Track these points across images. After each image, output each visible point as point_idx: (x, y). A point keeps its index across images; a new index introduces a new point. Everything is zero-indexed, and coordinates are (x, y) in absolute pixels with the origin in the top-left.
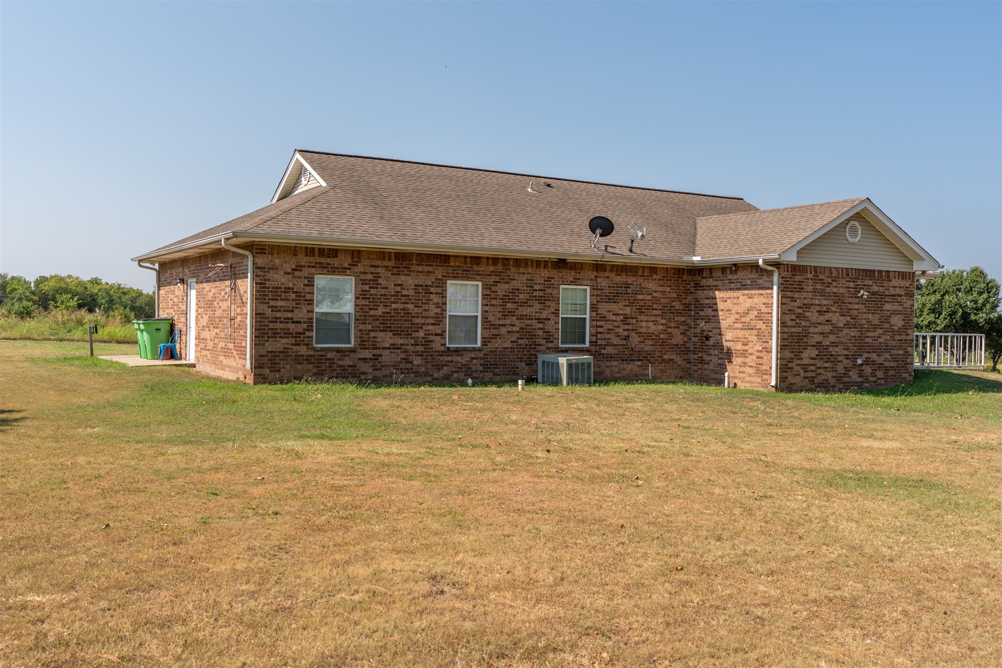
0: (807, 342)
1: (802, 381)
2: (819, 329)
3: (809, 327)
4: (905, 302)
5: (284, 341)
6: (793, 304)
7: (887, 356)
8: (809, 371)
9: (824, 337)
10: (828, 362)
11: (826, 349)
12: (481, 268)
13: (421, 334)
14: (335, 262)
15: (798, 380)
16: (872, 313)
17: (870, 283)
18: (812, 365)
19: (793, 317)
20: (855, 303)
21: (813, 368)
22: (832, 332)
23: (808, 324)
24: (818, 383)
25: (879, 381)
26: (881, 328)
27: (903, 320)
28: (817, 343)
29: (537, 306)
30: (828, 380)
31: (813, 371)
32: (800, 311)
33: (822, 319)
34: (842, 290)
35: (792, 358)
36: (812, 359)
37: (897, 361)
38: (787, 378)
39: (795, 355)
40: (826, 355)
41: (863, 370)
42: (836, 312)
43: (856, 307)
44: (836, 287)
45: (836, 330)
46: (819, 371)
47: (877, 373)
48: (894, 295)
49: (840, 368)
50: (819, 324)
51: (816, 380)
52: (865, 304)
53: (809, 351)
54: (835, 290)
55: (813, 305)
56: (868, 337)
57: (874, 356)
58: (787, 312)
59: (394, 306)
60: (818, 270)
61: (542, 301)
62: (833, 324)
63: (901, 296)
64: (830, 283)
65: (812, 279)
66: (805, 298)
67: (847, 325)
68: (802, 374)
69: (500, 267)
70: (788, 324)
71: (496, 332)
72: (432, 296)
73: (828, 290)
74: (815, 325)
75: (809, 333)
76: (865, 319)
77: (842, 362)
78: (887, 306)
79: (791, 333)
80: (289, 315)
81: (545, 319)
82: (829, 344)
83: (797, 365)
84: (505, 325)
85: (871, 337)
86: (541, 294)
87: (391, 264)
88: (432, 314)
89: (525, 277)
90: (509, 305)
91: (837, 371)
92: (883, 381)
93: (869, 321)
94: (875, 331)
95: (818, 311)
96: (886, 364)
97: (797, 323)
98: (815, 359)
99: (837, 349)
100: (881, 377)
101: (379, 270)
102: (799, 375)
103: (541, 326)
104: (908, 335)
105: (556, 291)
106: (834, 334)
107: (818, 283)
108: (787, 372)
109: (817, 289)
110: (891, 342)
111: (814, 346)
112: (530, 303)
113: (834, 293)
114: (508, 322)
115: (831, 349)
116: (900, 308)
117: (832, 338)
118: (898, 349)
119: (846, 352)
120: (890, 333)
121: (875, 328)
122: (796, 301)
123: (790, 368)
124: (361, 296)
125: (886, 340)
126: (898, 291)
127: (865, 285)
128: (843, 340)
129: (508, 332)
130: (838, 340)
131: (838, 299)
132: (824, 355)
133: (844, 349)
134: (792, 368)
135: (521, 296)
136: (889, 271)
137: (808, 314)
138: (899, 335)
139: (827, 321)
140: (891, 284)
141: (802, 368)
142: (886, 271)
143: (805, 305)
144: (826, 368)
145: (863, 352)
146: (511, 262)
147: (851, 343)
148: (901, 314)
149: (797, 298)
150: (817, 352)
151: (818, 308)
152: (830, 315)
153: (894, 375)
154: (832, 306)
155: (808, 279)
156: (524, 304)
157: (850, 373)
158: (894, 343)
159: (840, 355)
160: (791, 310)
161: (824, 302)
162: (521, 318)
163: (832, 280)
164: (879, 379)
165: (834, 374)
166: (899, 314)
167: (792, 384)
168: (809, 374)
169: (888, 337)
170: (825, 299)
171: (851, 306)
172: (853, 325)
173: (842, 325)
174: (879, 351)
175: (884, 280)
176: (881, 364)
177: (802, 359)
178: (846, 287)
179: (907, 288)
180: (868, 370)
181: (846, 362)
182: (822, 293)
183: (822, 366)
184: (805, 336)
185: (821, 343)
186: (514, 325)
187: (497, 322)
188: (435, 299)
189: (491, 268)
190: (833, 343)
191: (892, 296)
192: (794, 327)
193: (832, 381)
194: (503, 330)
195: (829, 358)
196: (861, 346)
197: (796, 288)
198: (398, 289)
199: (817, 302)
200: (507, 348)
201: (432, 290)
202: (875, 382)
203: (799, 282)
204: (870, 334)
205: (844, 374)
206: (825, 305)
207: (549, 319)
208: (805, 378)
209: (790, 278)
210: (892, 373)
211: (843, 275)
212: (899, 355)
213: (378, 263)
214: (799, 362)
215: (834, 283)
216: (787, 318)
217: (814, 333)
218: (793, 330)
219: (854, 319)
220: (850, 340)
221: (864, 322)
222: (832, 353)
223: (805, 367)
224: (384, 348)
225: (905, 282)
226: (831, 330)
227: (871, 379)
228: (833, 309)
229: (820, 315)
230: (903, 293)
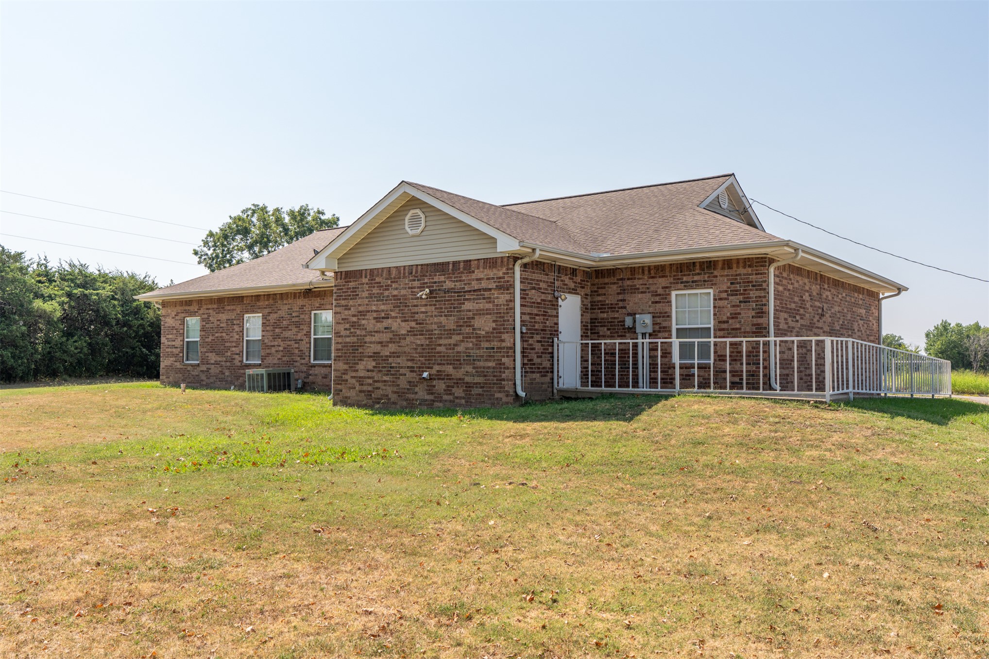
0: (363, 353)
1: (357, 395)
2: (377, 338)
3: (365, 336)
4: (497, 298)
5: (171, 359)
6: (346, 312)
7: (469, 369)
8: (365, 385)
9: (382, 346)
10: (387, 375)
11: (385, 360)
12: (261, 303)
13: (229, 354)
14: (191, 308)
15: (352, 394)
16: (445, 316)
17: (442, 278)
18: (369, 378)
19: (347, 326)
20: (421, 306)
21: (370, 381)
22: (391, 341)
23: (364, 333)
24: (375, 398)
25: (457, 401)
26: (459, 334)
27: (494, 321)
28: (374, 353)
29: (295, 330)
30: (387, 396)
31: (370, 385)
32: (354, 319)
33: (380, 326)
34: (403, 292)
35: (347, 370)
36: (368, 371)
37: (485, 376)
38: (341, 391)
39: (350, 367)
40: (385, 367)
41: (434, 386)
42: (396, 317)
43: (423, 309)
44: (396, 289)
45: (397, 338)
46: (377, 385)
47: (454, 390)
48: (479, 290)
49: (403, 383)
50: (376, 332)
51: (373, 395)
52: (435, 305)
53: (364, 363)
54: (395, 293)
55: (369, 311)
56: (440, 345)
57: (449, 369)
58: (341, 321)
59: (217, 335)
60: (375, 272)
61: (298, 325)
62: (393, 331)
63: (490, 290)
64: (388, 286)
65: (367, 284)
66: (359, 305)
67: (411, 332)
68: (358, 388)
69: (271, 301)
70: (342, 334)
71: (268, 351)
72: (235, 327)
73: (386, 293)
74: (371, 333)
75: (365, 343)
76: (436, 323)
77: (405, 375)
78: (468, 306)
79: (345, 343)
80: (173, 343)
81: (300, 340)
82: (388, 354)
83: (352, 377)
84: (274, 346)
85: (445, 345)
86: (297, 319)
87: (215, 306)
88: (234, 339)
89: (286, 307)
90: (277, 330)
91: (398, 385)
92: (463, 401)
93: (440, 326)
94: (451, 338)
95: (375, 318)
96: (468, 379)
97: (351, 333)
98: (371, 371)
99: (399, 360)
100: (460, 395)
101: (211, 311)
102: (355, 388)
103: (297, 345)
104: (503, 341)
105: (307, 316)
106: (394, 343)
107: (374, 287)
108: (341, 384)
109: (374, 294)
110: (474, 351)
111: (371, 357)
112: (290, 327)
113: (394, 296)
114: (276, 343)
115: (390, 360)
116: (490, 306)
117: (392, 347)
118: (486, 360)
119: (410, 364)
120: (474, 340)
121: (450, 333)
122: (350, 309)
123: (344, 381)
124: (203, 329)
125: (467, 349)
126: (484, 284)
127: (435, 282)
128: (406, 349)
129: (277, 351)
130: (400, 350)
131: (400, 303)
132: (383, 367)
133: (408, 360)
134: (347, 380)
135: (284, 322)
136: (470, 261)
137: (363, 322)
138: (487, 341)
139: (386, 328)
140: (474, 276)
141: (357, 381)
142: (465, 261)
143: (361, 312)
144: (385, 381)
145: (434, 364)
146: (278, 296)
147: (416, 353)
148: (490, 314)
149: (351, 306)
150: (374, 364)
151: (375, 315)
152: (390, 321)
153: (480, 395)
154: (391, 311)
155: (363, 284)
156: (286, 328)
157: (417, 389)
158: (480, 352)
159: (402, 367)
160: (345, 319)
161: (382, 307)
162: (284, 339)
163: (392, 282)
164: (457, 398)
165: (395, 389)
166: (487, 314)
167: (346, 397)
168: (365, 388)
169: (471, 345)
170: (384, 304)
171: (416, 309)
172: (419, 331)
173: (404, 332)
174: (457, 363)
175: (462, 273)
176: (460, 379)
177: (357, 371)
178: (409, 288)
179: (500, 278)
180: (440, 386)
181: (410, 375)
182: (380, 298)
183: (380, 379)
184: (360, 346)
185: (379, 353)
186: (280, 346)
187: (269, 344)
188: (236, 328)
189: (267, 303)
190: (393, 353)
191: (474, 291)
192: (349, 336)
193: (393, 397)
194: (273, 350)
195: (390, 371)
196: (429, 355)
197: (350, 296)
198: (219, 323)
199: (374, 308)
200: (275, 364)
201: (235, 322)
202: (451, 401)
203: (353, 288)
204: (442, 342)
205: (408, 389)
206: (383, 311)
207: (302, 340)
208: (361, 391)
209: (344, 285)
210: (476, 391)
211: (404, 274)
212: (489, 368)
213: (210, 306)
214: (354, 374)
215: (394, 285)
216: (341, 328)
217: (371, 343)
218: (348, 340)
219: (420, 324)
220: (416, 349)
221: (435, 327)
222: (393, 365)
223: (360, 380)
224: (212, 364)
225: (495, 271)
226: (391, 339)
227: (445, 397)
228: (393, 314)
229: (377, 322)
230: (493, 286)
